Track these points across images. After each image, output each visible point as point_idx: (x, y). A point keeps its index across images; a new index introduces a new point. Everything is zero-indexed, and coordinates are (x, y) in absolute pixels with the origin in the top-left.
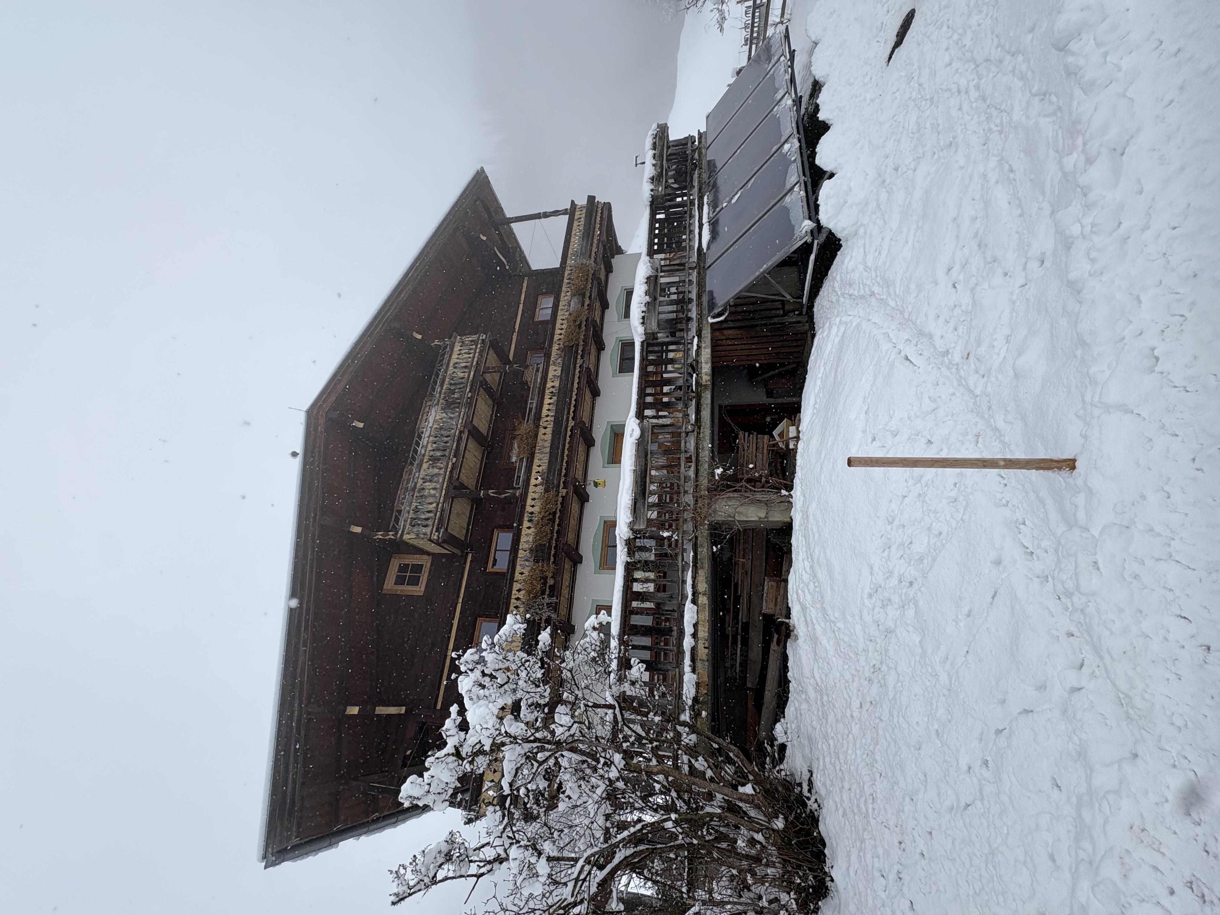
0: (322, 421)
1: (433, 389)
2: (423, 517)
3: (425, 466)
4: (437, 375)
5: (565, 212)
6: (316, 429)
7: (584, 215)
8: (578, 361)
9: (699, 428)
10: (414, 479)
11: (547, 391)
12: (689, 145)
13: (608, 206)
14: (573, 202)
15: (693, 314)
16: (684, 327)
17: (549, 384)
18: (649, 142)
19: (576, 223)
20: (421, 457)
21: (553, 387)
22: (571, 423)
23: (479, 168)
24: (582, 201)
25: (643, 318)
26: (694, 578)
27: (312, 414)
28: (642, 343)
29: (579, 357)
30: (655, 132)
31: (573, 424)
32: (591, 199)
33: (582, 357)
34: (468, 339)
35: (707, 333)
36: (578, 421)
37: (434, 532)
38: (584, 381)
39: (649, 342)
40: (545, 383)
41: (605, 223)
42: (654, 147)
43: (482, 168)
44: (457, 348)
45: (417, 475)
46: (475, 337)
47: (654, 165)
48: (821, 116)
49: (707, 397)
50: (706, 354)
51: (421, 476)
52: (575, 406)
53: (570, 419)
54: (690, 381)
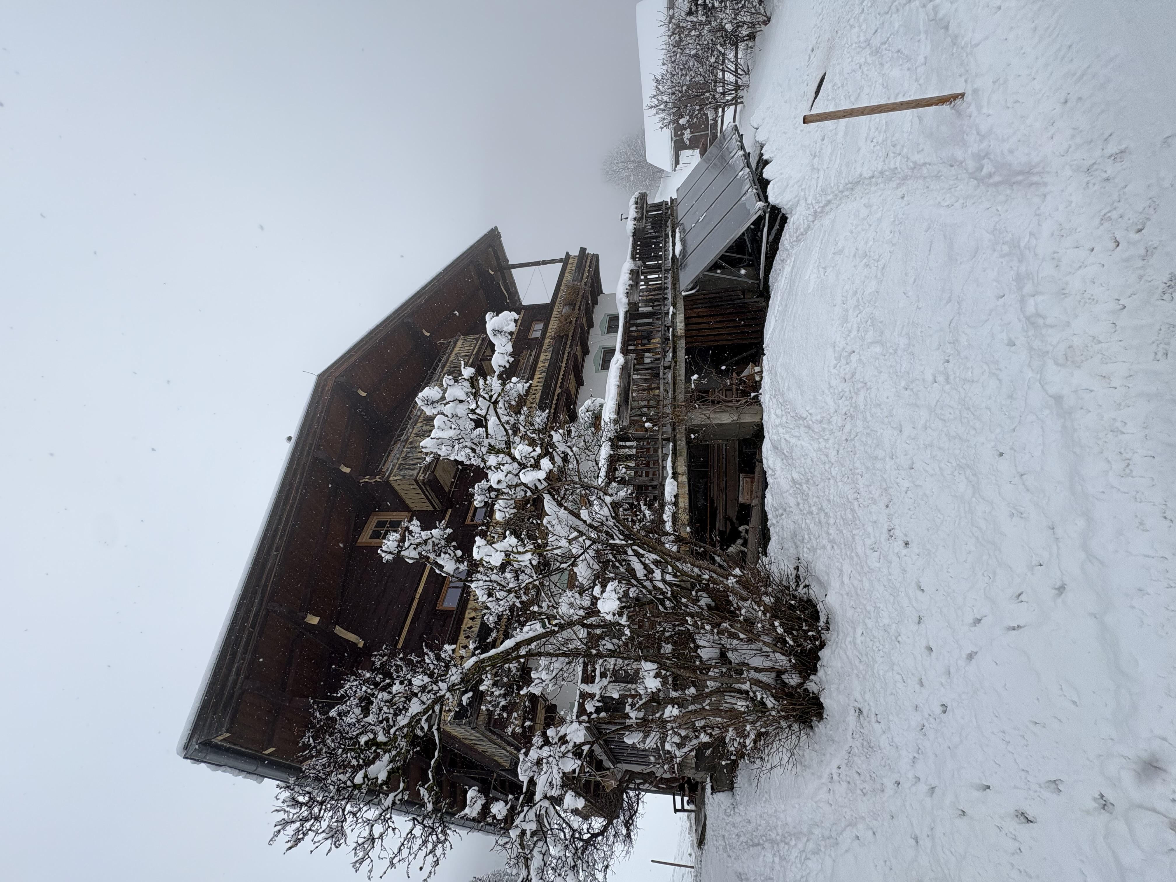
0: (330, 384)
1: (435, 370)
2: (412, 462)
3: (419, 425)
4: (440, 361)
5: (560, 260)
6: (323, 388)
7: (576, 261)
8: (567, 349)
9: (676, 362)
10: (407, 433)
11: (538, 369)
12: (664, 205)
13: (596, 257)
14: (567, 253)
15: (669, 296)
16: (662, 303)
17: (540, 365)
18: (632, 200)
19: (569, 266)
20: (416, 417)
21: (543, 367)
22: (558, 391)
23: (493, 227)
24: (575, 252)
25: (627, 293)
26: (674, 462)
27: (322, 379)
28: (626, 312)
29: (568, 346)
30: (637, 197)
31: (560, 391)
32: (583, 250)
33: (571, 347)
34: (469, 338)
35: (681, 305)
36: (564, 390)
37: (420, 474)
38: (571, 365)
39: (633, 313)
40: (537, 363)
41: (594, 266)
42: (636, 203)
43: (496, 228)
44: (459, 344)
45: (411, 430)
46: (477, 336)
47: (636, 212)
48: (765, 157)
49: (682, 344)
50: (680, 318)
51: (414, 432)
52: (562, 379)
53: (558, 387)
54: (667, 333)
